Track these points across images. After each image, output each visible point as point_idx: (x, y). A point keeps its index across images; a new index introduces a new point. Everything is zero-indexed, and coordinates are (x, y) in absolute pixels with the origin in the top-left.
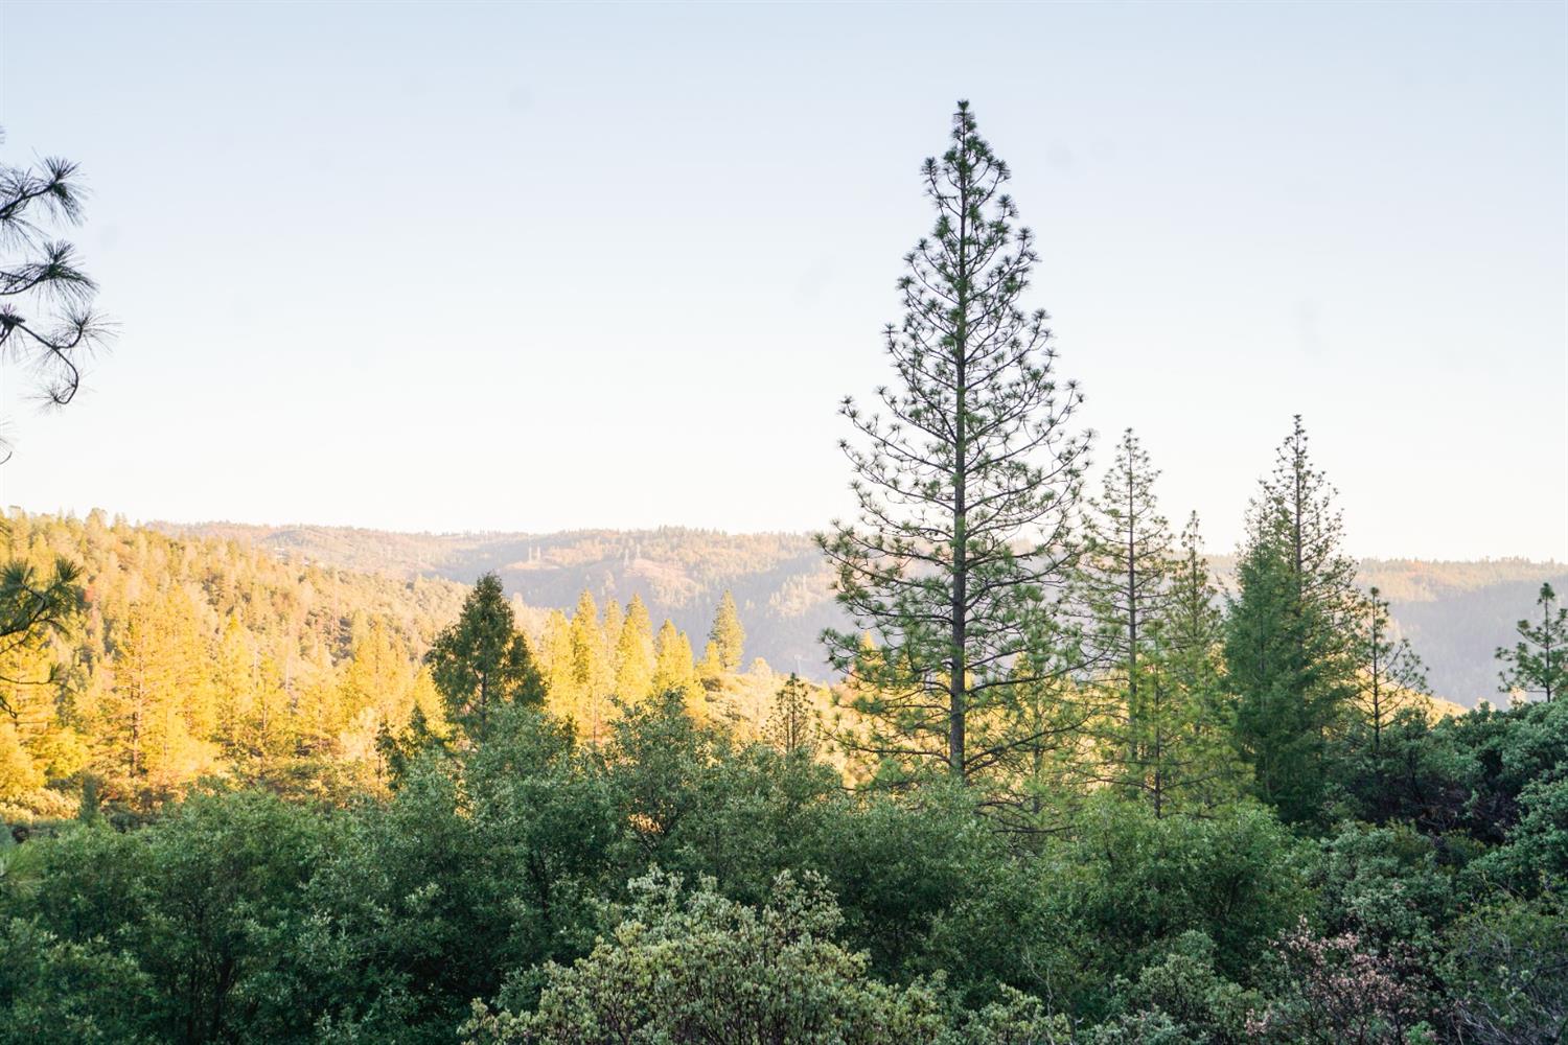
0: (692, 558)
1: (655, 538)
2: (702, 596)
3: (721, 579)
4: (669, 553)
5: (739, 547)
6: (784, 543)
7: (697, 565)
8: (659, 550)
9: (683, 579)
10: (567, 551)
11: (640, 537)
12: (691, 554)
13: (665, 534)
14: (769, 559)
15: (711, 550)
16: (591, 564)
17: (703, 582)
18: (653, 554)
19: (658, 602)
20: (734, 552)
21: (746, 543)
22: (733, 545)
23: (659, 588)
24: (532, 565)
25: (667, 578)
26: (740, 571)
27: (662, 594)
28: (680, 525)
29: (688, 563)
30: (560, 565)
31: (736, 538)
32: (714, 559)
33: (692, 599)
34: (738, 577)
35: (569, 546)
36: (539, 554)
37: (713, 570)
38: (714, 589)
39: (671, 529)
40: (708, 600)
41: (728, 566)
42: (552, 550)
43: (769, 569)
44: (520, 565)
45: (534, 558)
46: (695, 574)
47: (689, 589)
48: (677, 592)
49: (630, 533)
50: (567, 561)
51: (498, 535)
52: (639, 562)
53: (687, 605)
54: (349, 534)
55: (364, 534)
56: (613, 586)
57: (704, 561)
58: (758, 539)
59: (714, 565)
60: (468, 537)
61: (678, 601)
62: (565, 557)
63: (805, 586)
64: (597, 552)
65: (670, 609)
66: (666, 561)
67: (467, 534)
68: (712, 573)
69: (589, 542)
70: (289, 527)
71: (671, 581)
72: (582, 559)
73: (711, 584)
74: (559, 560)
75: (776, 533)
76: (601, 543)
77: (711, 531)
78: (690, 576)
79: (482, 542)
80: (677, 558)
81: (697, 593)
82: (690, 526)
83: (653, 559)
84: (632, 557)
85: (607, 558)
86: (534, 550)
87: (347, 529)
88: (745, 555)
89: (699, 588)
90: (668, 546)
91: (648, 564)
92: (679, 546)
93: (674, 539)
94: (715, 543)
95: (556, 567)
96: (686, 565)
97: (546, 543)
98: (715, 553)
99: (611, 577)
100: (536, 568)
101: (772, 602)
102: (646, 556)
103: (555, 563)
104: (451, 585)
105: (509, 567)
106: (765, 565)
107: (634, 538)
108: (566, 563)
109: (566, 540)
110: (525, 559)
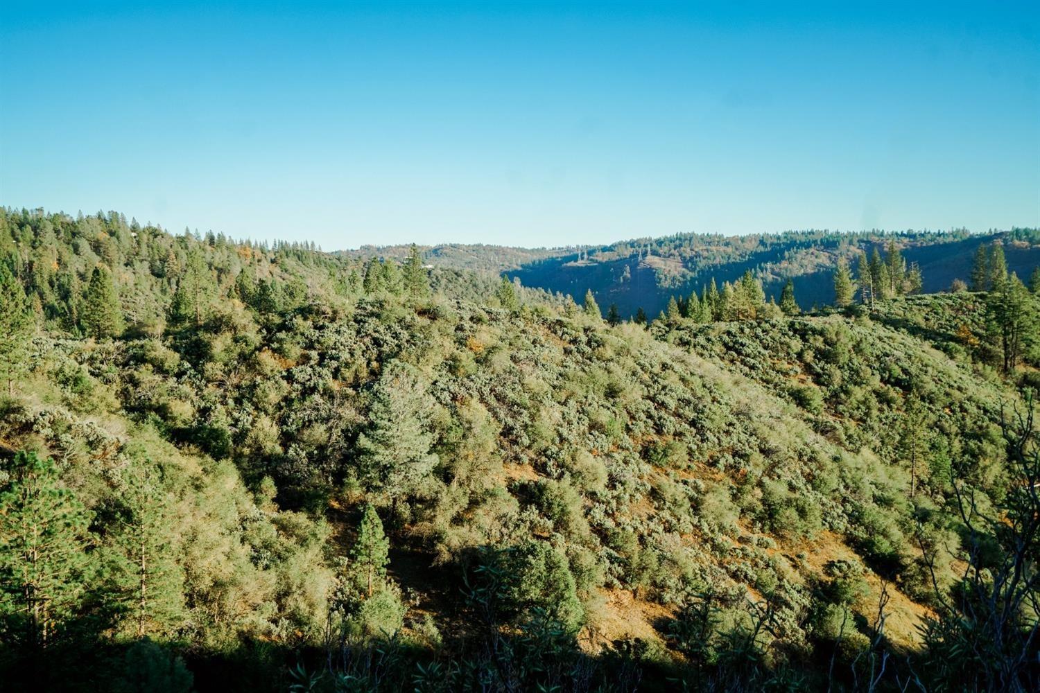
0: (688, 254)
2: (693, 279)
3: (709, 267)
4: (673, 251)
5: (728, 245)
6: (765, 240)
7: (691, 258)
8: (666, 250)
9: (680, 269)
12: (688, 251)
14: (749, 253)
15: (704, 247)
16: (620, 261)
17: (695, 270)
18: (661, 252)
19: (659, 285)
20: (722, 248)
21: (734, 242)
22: (723, 243)
23: (661, 276)
24: (580, 263)
25: (668, 269)
26: (724, 262)
27: (663, 280)
28: (691, 232)
30: (599, 263)
31: (727, 239)
32: (706, 254)
33: (685, 283)
34: (722, 266)
35: (611, 251)
36: (586, 256)
37: (704, 261)
38: (703, 274)
39: (684, 235)
40: (696, 281)
41: (715, 258)
43: (746, 259)
44: (571, 264)
45: (581, 259)
46: (690, 265)
47: (683, 276)
48: (674, 278)
50: (605, 260)
52: (649, 258)
53: (680, 286)
56: (629, 275)
57: (698, 255)
58: (743, 239)
59: (704, 258)
61: (675, 285)
62: (604, 257)
63: (769, 270)
64: (628, 253)
65: (667, 290)
66: (669, 256)
68: (702, 264)
71: (670, 270)
72: (615, 258)
73: (701, 271)
74: (599, 259)
75: (762, 234)
76: (634, 247)
78: (686, 267)
80: (677, 254)
81: (689, 278)
83: (660, 256)
84: (645, 255)
85: (632, 256)
86: (583, 254)
88: (730, 251)
89: (691, 274)
91: (656, 259)
93: (682, 241)
94: (709, 243)
95: (594, 264)
96: (684, 259)
98: (707, 250)
99: (629, 269)
100: (583, 265)
102: (655, 254)
103: (595, 261)
105: (564, 266)
106: (744, 257)
108: (603, 261)
110: (578, 261)
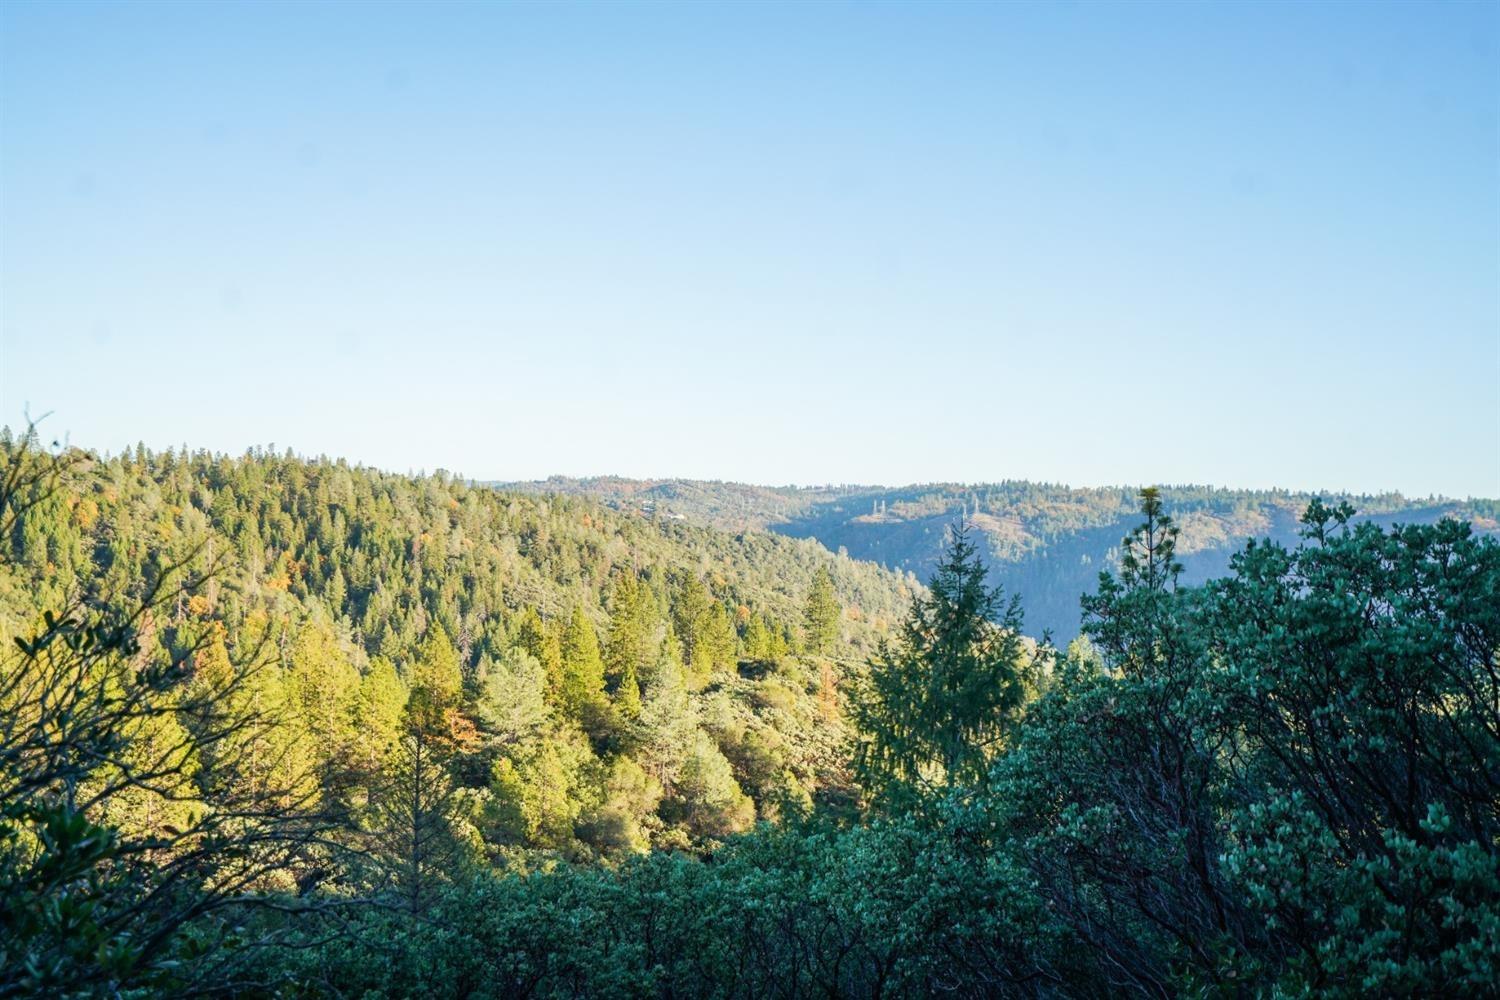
0: (1030, 513)
1: (998, 492)
2: (1039, 550)
3: (1059, 533)
4: (1008, 508)
5: (1080, 501)
6: (1128, 497)
7: (1035, 519)
8: (998, 504)
9: (1020, 533)
10: (910, 504)
11: (982, 491)
12: (1030, 508)
13: (1008, 487)
14: (1110, 514)
15: (1050, 504)
16: (933, 517)
17: (1040, 536)
18: (992, 508)
19: (994, 554)
20: (1074, 506)
21: (1087, 497)
22: (1073, 498)
23: (995, 542)
24: (876, 518)
25: (1004, 532)
26: (1079, 525)
27: (999, 548)
28: (1023, 480)
29: (1026, 518)
30: (902, 518)
31: (1077, 492)
32: (1053, 513)
33: (1029, 553)
34: (1077, 532)
35: (914, 500)
36: (883, 507)
37: (1052, 525)
38: (1052, 542)
39: (1014, 483)
40: (1045, 554)
41: (1066, 520)
42: (897, 504)
43: (1109, 524)
44: (864, 519)
45: (879, 511)
46: (1033, 528)
47: (1026, 543)
48: (1014, 546)
49: (974, 487)
50: (910, 514)
51: (857, 488)
52: (977, 516)
53: (1023, 558)
54: (717, 487)
55: (732, 487)
56: (951, 539)
57: (1042, 515)
58: (1100, 494)
59: (1052, 520)
60: (829, 490)
61: (1015, 554)
62: (909, 510)
64: (940, 505)
65: (1005, 562)
66: (1004, 515)
67: (829, 487)
68: (1050, 527)
69: (933, 496)
70: (666, 481)
71: (1008, 535)
72: (924, 513)
73: (1049, 538)
74: (902, 513)
75: (1121, 487)
76: (945, 497)
77: (1054, 485)
78: (1028, 530)
79: (842, 495)
80: (1015, 512)
81: (1034, 548)
82: (1033, 480)
83: (991, 513)
84: (971, 510)
85: (949, 512)
86: (879, 504)
87: (716, 483)
88: (1084, 509)
89: (1036, 542)
90: (1007, 501)
91: (986, 518)
92: (1018, 500)
93: (1016, 492)
94: (1056, 498)
95: (899, 521)
96: (1024, 519)
97: (892, 497)
98: (1055, 508)
99: (949, 529)
100: (882, 521)
101: (1109, 557)
102: (984, 510)
103: (899, 516)
104: (779, 539)
105: (854, 520)
106: (1105, 521)
107: (978, 493)
108: (909, 519)
109: (912, 494)
110: (870, 513)
